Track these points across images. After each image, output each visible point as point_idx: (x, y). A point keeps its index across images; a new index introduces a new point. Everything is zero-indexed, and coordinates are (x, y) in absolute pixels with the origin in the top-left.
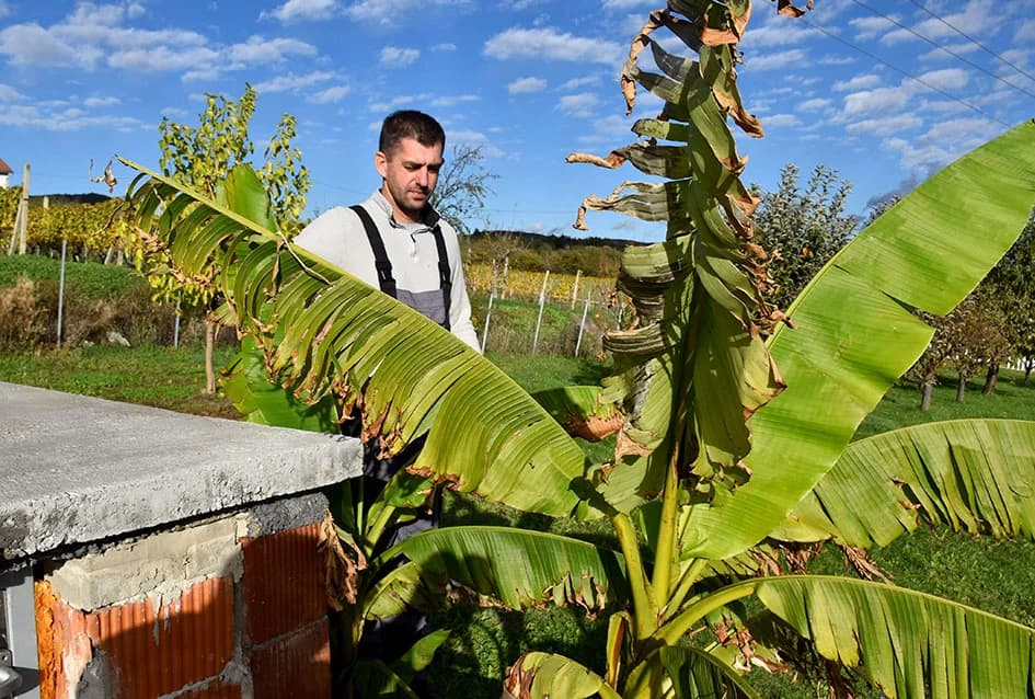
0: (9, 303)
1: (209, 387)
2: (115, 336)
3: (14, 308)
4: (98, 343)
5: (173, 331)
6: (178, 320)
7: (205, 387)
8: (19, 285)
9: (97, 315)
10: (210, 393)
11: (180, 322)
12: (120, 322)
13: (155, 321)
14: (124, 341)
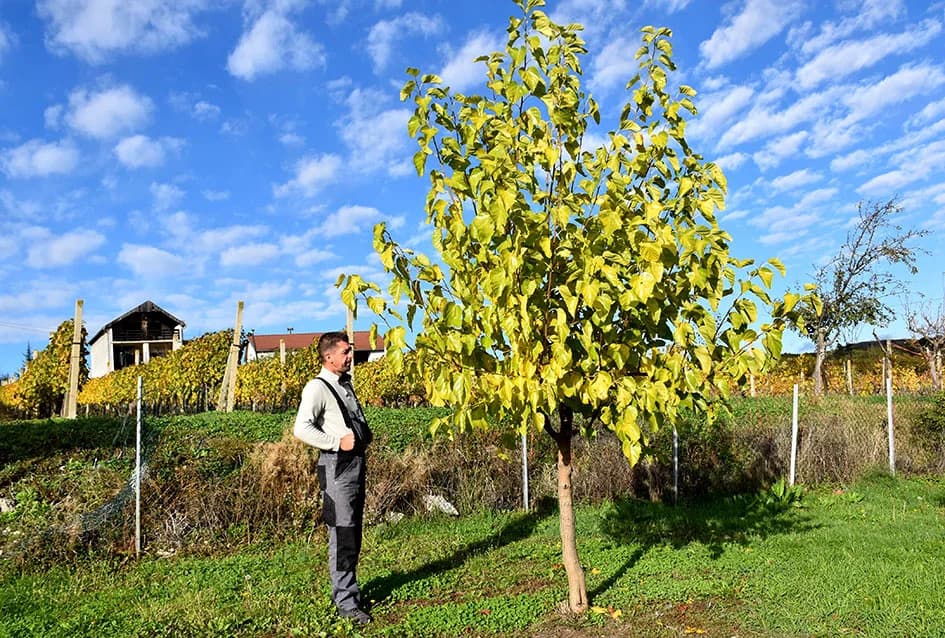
0: (271, 464)
1: (574, 598)
2: (435, 501)
3: (279, 473)
4: (410, 514)
5: (521, 486)
6: (525, 468)
7: (566, 596)
8: (285, 438)
9: (403, 473)
10: (576, 609)
11: (530, 471)
12: (440, 480)
13: (494, 474)
14: (448, 508)
